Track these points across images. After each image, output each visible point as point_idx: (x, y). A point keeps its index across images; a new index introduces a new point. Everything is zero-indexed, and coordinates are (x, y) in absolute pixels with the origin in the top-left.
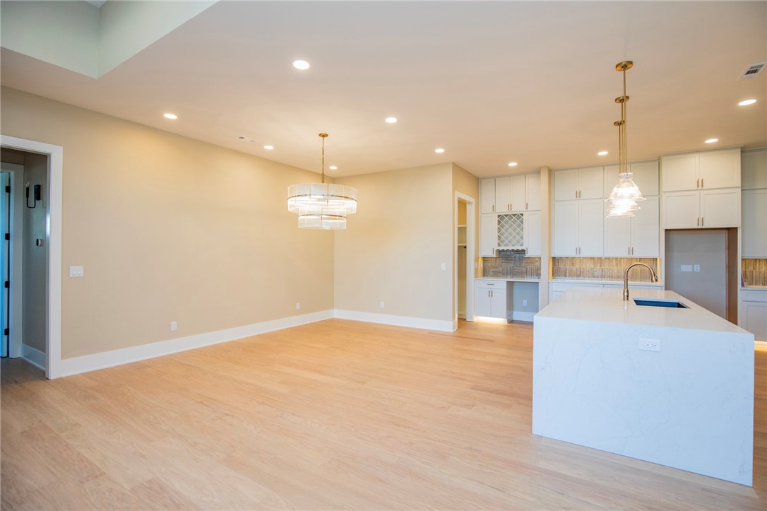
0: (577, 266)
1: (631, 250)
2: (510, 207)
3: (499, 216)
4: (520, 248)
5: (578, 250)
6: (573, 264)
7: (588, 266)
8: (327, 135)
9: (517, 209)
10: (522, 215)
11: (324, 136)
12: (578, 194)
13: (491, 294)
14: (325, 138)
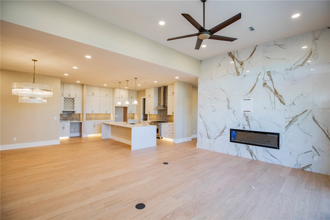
0: (90, 116)
1: (106, 112)
2: (69, 95)
3: (64, 98)
4: (73, 110)
5: (93, 111)
6: (89, 116)
7: (94, 116)
8: (37, 61)
9: (72, 96)
10: (74, 98)
11: (35, 61)
12: (93, 94)
13: (63, 128)
14: (35, 62)
